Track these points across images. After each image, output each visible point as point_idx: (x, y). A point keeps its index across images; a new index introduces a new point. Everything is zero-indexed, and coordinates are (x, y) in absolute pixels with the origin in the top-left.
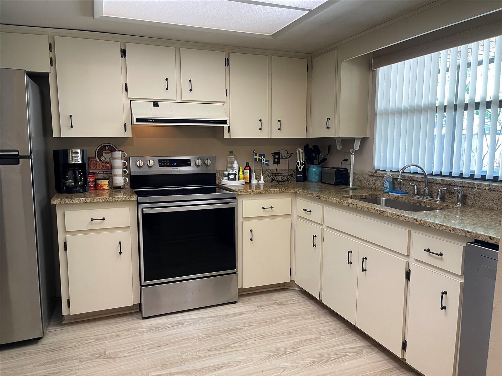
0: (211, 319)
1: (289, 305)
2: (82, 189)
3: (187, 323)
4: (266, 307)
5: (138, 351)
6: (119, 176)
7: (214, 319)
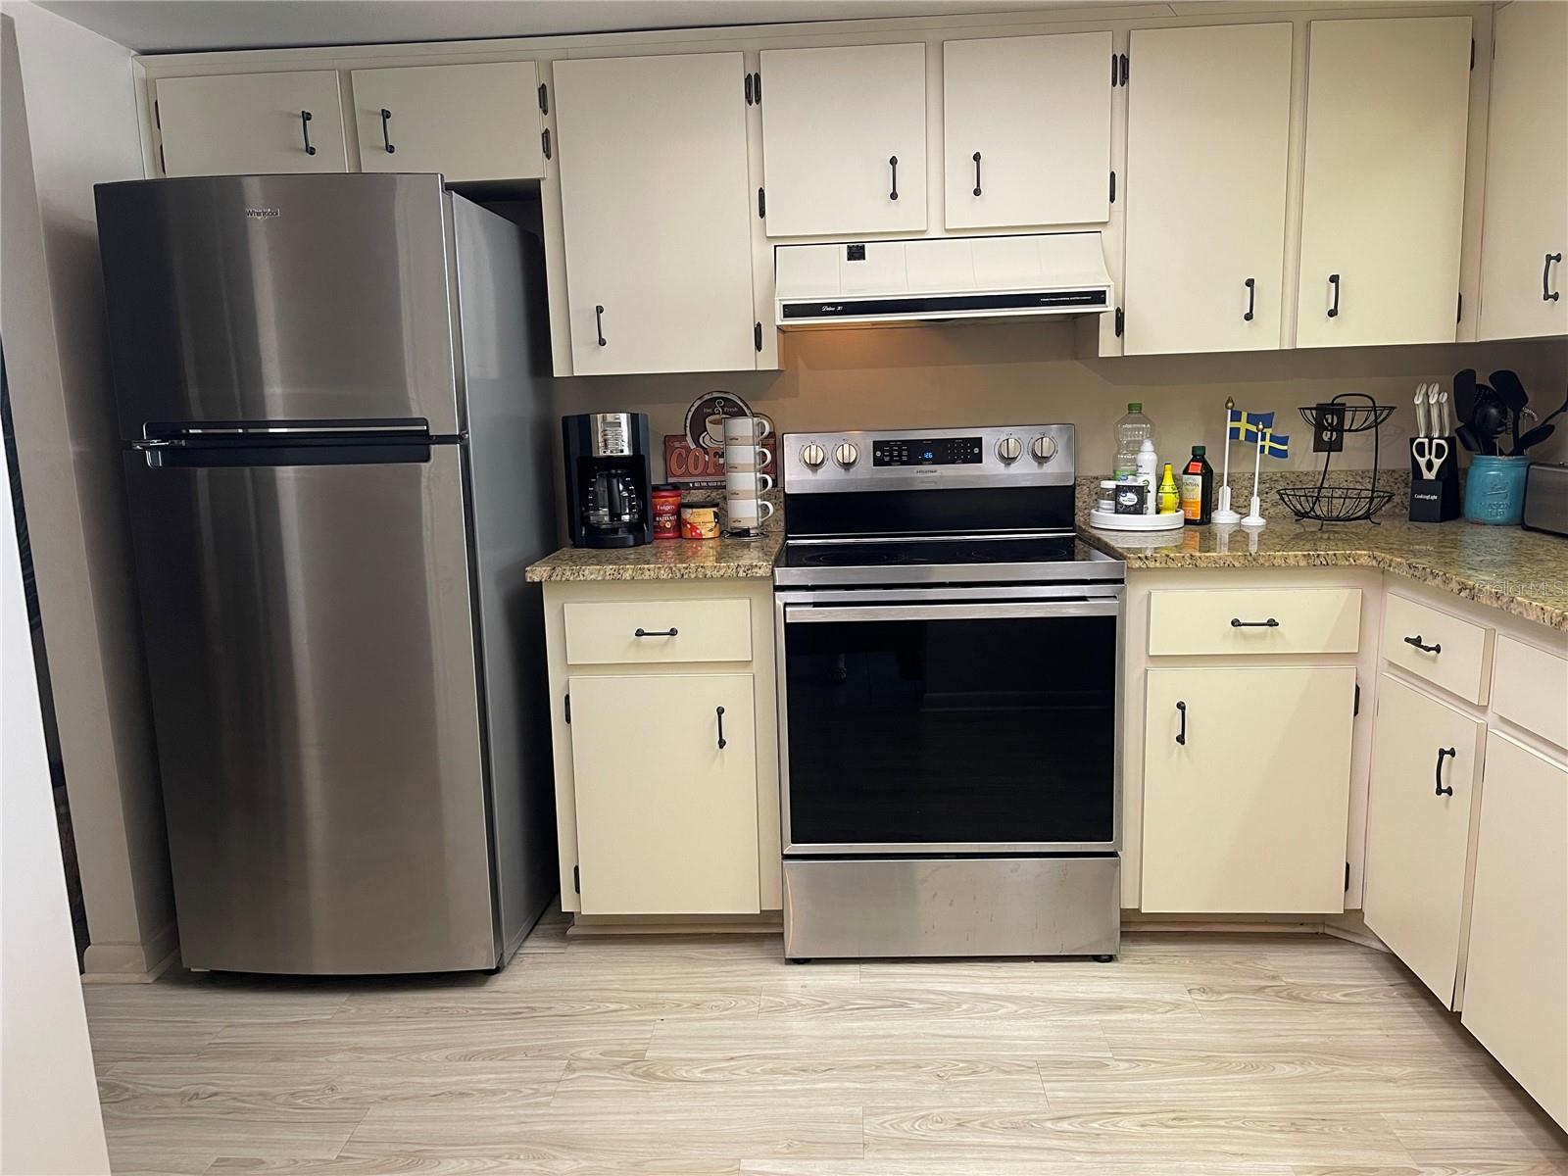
0: (1003, 1007)
1: (1324, 1006)
2: (631, 537)
3: (917, 1006)
4: (1226, 996)
5: (736, 1072)
6: (746, 496)
7: (1015, 1008)
